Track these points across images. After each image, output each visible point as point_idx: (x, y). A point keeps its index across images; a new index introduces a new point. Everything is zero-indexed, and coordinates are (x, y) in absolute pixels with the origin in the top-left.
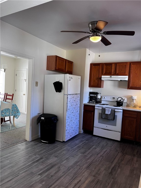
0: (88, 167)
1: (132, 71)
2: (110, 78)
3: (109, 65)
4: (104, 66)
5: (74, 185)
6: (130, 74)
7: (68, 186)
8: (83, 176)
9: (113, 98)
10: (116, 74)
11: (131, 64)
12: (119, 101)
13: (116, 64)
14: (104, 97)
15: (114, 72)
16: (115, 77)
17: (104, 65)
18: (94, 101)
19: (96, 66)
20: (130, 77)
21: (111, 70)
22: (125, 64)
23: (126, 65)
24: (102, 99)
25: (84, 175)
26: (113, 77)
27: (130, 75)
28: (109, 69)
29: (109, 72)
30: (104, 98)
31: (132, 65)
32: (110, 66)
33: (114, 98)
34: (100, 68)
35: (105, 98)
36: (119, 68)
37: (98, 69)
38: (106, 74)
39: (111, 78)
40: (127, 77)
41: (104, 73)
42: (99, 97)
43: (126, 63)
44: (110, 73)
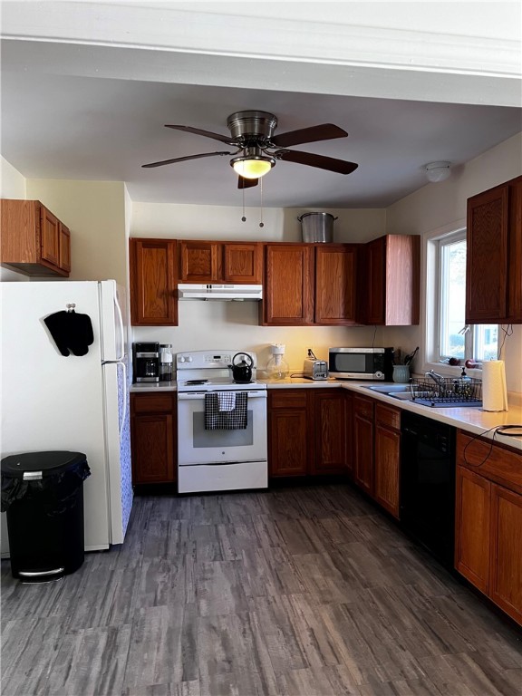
0: (282, 588)
1: (272, 270)
2: (208, 292)
3: (198, 247)
4: (183, 250)
5: (313, 647)
6: (269, 279)
7: (303, 659)
8: (303, 616)
9: (215, 357)
10: (224, 279)
11: (269, 248)
12: (240, 364)
13: (223, 246)
14: (186, 355)
15: (220, 273)
16: (223, 287)
17: (184, 246)
18: (154, 376)
19: (154, 250)
20: (268, 288)
21: (208, 265)
22: (251, 248)
23: (253, 252)
24: (179, 366)
25: (299, 611)
26: (215, 287)
27: (268, 283)
28: (201, 262)
29: (201, 272)
30: (187, 360)
31: (271, 254)
32: (203, 253)
33: (219, 357)
34: (169, 257)
35: (191, 360)
36: (232, 260)
37: (162, 260)
38: (192, 279)
39: (211, 292)
40: (260, 287)
41: (184, 277)
42: (167, 358)
43: (254, 244)
44: (205, 275)
